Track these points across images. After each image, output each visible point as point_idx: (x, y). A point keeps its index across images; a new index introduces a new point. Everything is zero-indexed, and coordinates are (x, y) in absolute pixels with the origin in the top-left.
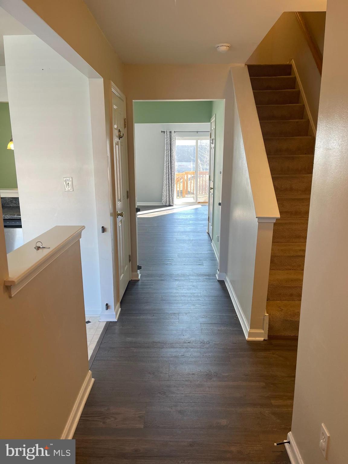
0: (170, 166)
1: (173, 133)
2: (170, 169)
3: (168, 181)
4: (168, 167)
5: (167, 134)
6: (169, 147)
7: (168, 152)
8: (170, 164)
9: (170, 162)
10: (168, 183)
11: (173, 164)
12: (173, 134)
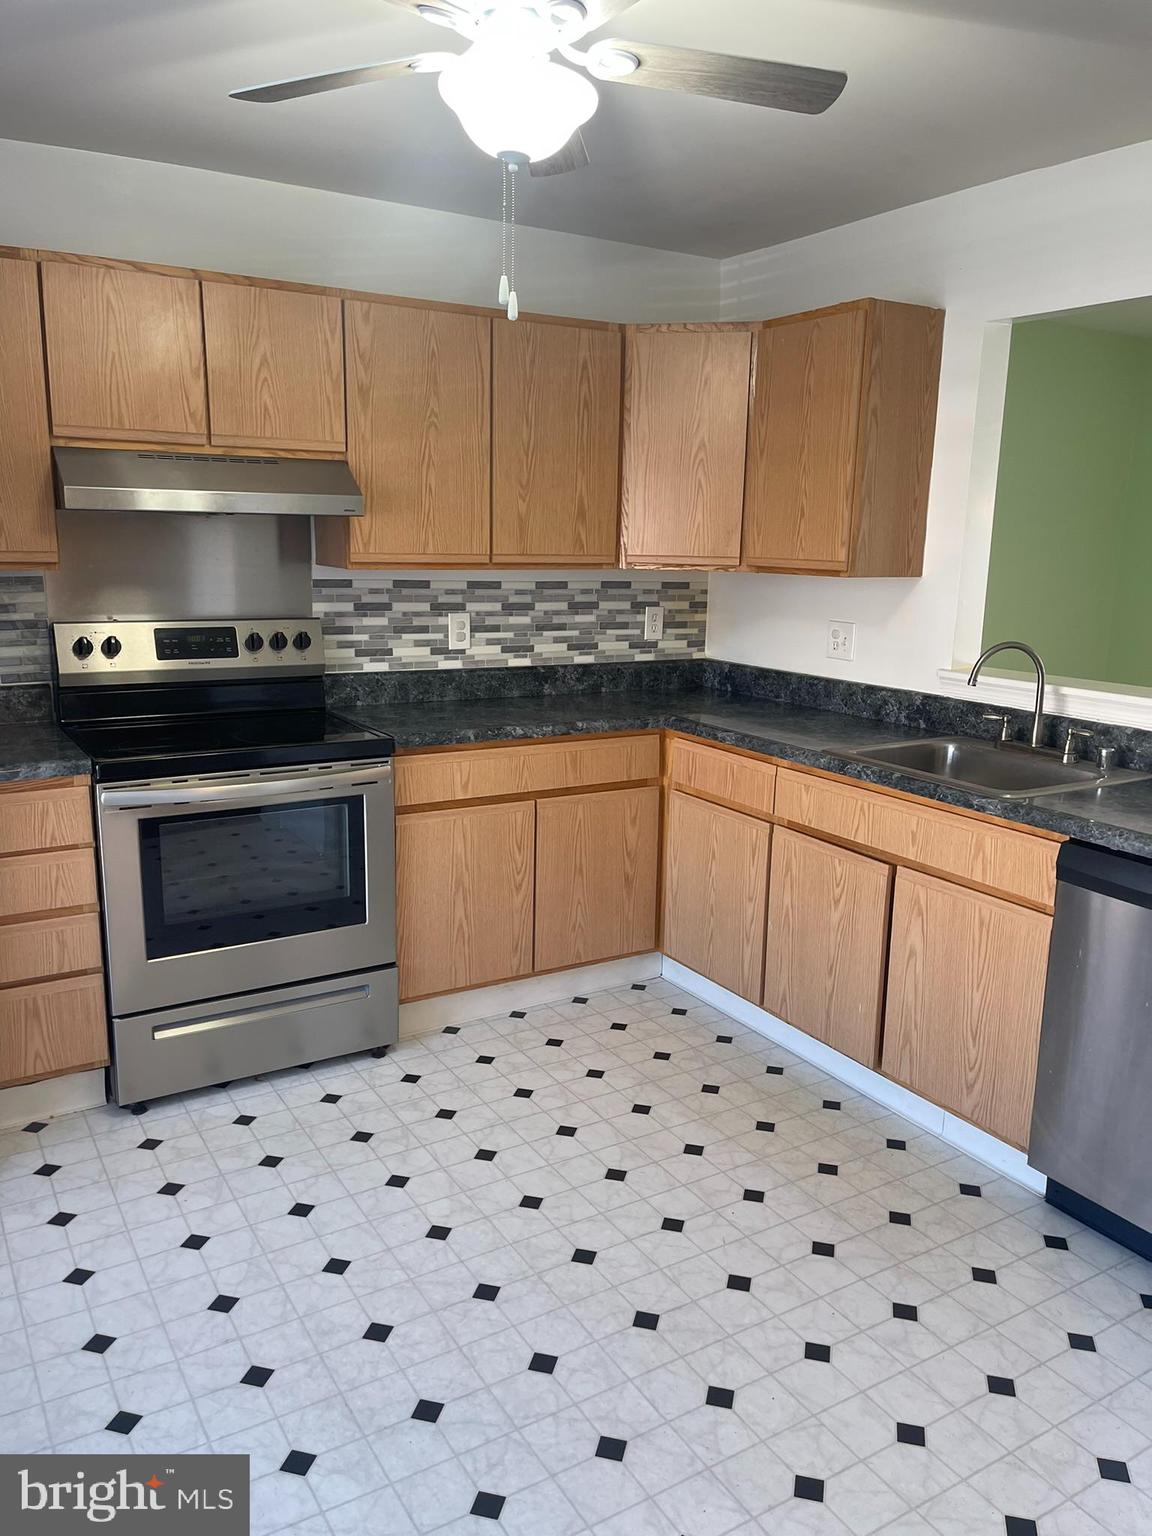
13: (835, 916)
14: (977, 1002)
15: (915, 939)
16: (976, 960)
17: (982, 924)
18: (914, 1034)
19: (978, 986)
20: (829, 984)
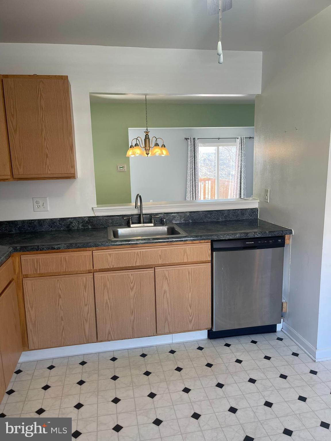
0: (194, 173)
1: (196, 139)
2: (194, 176)
3: (192, 187)
4: (192, 174)
5: (191, 140)
6: (193, 154)
7: (192, 159)
8: (194, 171)
9: (194, 169)
10: (192, 190)
11: (197, 171)
12: (197, 141)
13: (132, 294)
14: (190, 297)
15: (166, 287)
16: (188, 284)
17: (189, 273)
18: (169, 316)
19: (190, 291)
20: (132, 318)
